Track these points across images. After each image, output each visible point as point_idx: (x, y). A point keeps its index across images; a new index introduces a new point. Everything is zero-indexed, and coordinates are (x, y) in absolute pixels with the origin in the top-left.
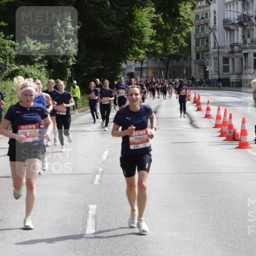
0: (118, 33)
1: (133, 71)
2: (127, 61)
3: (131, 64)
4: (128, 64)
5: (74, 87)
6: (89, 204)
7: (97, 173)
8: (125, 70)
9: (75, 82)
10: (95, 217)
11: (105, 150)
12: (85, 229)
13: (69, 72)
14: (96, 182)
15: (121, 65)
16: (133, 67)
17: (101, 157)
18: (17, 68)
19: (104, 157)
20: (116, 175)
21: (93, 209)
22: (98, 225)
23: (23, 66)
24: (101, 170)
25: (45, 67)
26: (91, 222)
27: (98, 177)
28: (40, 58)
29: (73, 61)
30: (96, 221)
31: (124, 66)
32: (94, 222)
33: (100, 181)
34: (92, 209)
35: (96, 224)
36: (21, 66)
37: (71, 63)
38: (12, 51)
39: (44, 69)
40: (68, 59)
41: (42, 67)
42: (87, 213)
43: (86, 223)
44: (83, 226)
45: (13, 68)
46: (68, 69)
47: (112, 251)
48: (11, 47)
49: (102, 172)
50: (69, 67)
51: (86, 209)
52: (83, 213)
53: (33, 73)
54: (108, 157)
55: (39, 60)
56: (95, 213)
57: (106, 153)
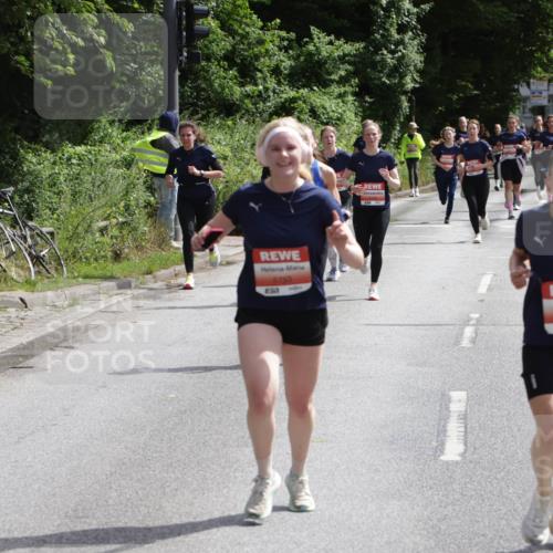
0: (513, 19)
1: (544, 102)
2: (532, 80)
3: (541, 88)
4: (533, 87)
5: (411, 136)
6: (450, 390)
7: (467, 322)
8: (526, 99)
9: (415, 125)
10: (464, 417)
11: (483, 274)
12: (442, 445)
13: (405, 104)
14: (465, 343)
15: (518, 90)
16: (545, 94)
17: (476, 288)
18: (292, 94)
19: (483, 289)
20: (507, 328)
21: (460, 401)
22: (470, 436)
23: (304, 91)
24: (477, 316)
25: (354, 94)
26: (454, 428)
27: (469, 331)
28: (343, 73)
29: (414, 80)
30: (466, 427)
31: (524, 91)
32: (463, 429)
33: (473, 341)
34: (458, 400)
35: (466, 432)
36: (302, 91)
37: (410, 86)
38: (282, 58)
39: (350, 98)
40: (402, 77)
41: (345, 92)
42: (447, 409)
43: (445, 431)
44: (438, 436)
45: (284, 96)
46: (403, 98)
47: (501, 491)
48: (280, 50)
49: (478, 320)
50: (405, 93)
51: (445, 401)
52: (438, 408)
53: (327, 105)
54: (490, 289)
55: (341, 77)
56: (463, 409)
57: (486, 280)
